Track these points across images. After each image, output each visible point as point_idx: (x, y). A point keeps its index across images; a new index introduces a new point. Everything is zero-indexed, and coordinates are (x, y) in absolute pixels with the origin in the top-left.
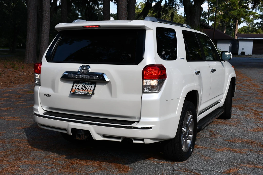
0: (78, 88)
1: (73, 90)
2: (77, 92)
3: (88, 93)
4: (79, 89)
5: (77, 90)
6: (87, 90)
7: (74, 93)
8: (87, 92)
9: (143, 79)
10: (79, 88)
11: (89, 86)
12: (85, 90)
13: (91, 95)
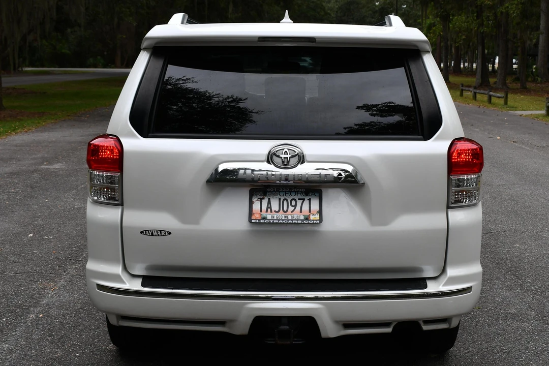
0: (268, 208)
1: (254, 212)
2: (269, 217)
3: (307, 218)
4: (273, 209)
5: (267, 211)
6: (301, 212)
7: (261, 221)
8: (302, 218)
9: (450, 172)
10: (271, 208)
11: (299, 199)
12: (292, 212)
13: (319, 223)
